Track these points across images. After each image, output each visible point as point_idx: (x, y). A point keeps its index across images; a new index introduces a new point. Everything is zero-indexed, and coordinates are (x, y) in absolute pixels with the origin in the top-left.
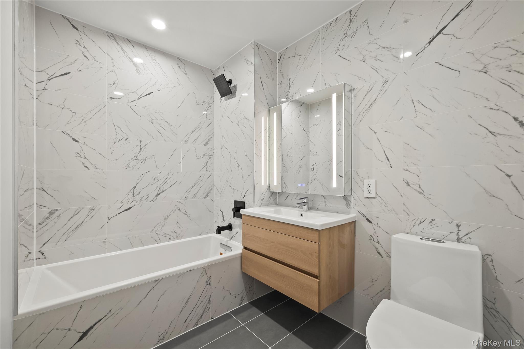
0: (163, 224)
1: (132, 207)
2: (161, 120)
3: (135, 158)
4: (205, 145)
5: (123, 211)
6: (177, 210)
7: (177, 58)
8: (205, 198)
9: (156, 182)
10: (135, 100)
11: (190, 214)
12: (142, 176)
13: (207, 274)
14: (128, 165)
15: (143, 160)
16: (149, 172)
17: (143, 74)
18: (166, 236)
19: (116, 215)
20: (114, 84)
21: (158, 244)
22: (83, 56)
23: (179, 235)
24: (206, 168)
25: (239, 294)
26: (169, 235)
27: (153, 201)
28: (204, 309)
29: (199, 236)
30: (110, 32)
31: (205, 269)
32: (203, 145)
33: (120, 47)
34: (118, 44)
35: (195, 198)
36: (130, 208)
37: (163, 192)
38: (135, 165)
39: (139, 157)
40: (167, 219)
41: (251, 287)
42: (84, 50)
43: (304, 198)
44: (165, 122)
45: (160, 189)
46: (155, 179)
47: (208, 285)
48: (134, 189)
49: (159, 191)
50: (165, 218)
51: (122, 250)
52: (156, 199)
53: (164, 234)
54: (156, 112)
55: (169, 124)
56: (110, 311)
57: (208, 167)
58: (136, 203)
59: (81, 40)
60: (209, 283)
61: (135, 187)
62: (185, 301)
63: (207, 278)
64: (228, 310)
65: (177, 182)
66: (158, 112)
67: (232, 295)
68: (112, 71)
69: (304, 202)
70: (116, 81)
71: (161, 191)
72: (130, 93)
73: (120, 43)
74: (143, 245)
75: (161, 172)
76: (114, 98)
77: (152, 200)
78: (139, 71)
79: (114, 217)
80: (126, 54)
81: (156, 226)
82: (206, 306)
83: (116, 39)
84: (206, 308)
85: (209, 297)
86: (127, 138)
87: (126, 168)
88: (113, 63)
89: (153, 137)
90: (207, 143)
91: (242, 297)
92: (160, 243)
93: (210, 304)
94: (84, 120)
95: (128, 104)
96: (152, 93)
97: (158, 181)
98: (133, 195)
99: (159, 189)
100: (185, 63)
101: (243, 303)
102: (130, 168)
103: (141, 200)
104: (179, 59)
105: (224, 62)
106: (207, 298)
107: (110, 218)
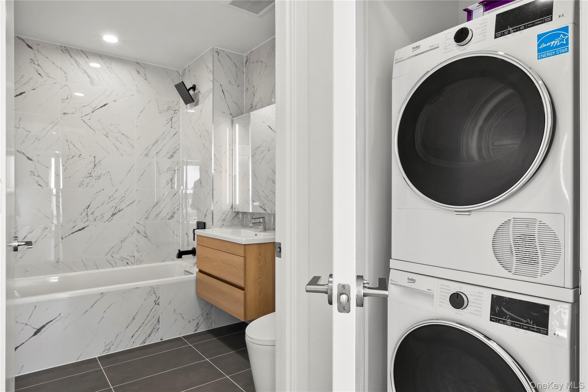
0: (119, 246)
1: (86, 227)
2: (118, 132)
3: (89, 175)
4: (169, 158)
5: (77, 231)
6: (136, 232)
7: (136, 63)
8: (169, 219)
9: (112, 201)
10: (89, 114)
11: (151, 238)
12: (96, 194)
13: (155, 293)
14: (82, 182)
15: (97, 177)
16: (103, 190)
17: (97, 85)
18: (123, 261)
19: (69, 235)
20: (67, 99)
21: (114, 268)
22: (37, 74)
23: (137, 260)
24: (171, 185)
25: (193, 320)
26: (127, 259)
27: (109, 221)
28: (153, 328)
29: (162, 263)
30: (63, 46)
31: (153, 288)
32: (168, 159)
33: (74, 60)
34: (71, 57)
35: (156, 219)
36: (83, 228)
37: (119, 211)
38: (89, 183)
39: (93, 174)
40: (124, 241)
41: (209, 314)
42: (37, 68)
43: (259, 218)
44: (122, 135)
45: (117, 208)
46: (110, 197)
47: (156, 304)
48: (88, 208)
49: (114, 210)
50: (122, 241)
51: (75, 272)
52: (112, 219)
53: (120, 258)
54: (111, 125)
55: (127, 137)
56: (60, 314)
57: (173, 183)
58: (89, 223)
59: (35, 58)
60: (158, 303)
61: (89, 206)
62: (131, 318)
63: (156, 297)
64: (180, 335)
65: (135, 200)
66: (114, 125)
67: (185, 320)
68: (65, 86)
69: (260, 222)
70: (69, 96)
71: (117, 211)
72: (84, 106)
73: (73, 55)
74: (98, 268)
75: (117, 190)
76: (67, 114)
77: (107, 221)
78: (94, 82)
79: (67, 237)
80: (80, 66)
81: (112, 248)
82: (155, 326)
83: (70, 52)
84: (155, 328)
85: (158, 317)
86: (80, 155)
87: (80, 186)
88: (66, 77)
89: (108, 152)
90: (172, 156)
91: (198, 324)
92: (117, 267)
93: (159, 324)
94: (38, 138)
95: (82, 118)
96: (108, 104)
97: (114, 199)
98: (87, 214)
99: (115, 208)
100: (145, 66)
101: (198, 329)
102: (83, 185)
103: (95, 220)
104: (138, 63)
105: (190, 64)
106: (156, 318)
107: (63, 237)
